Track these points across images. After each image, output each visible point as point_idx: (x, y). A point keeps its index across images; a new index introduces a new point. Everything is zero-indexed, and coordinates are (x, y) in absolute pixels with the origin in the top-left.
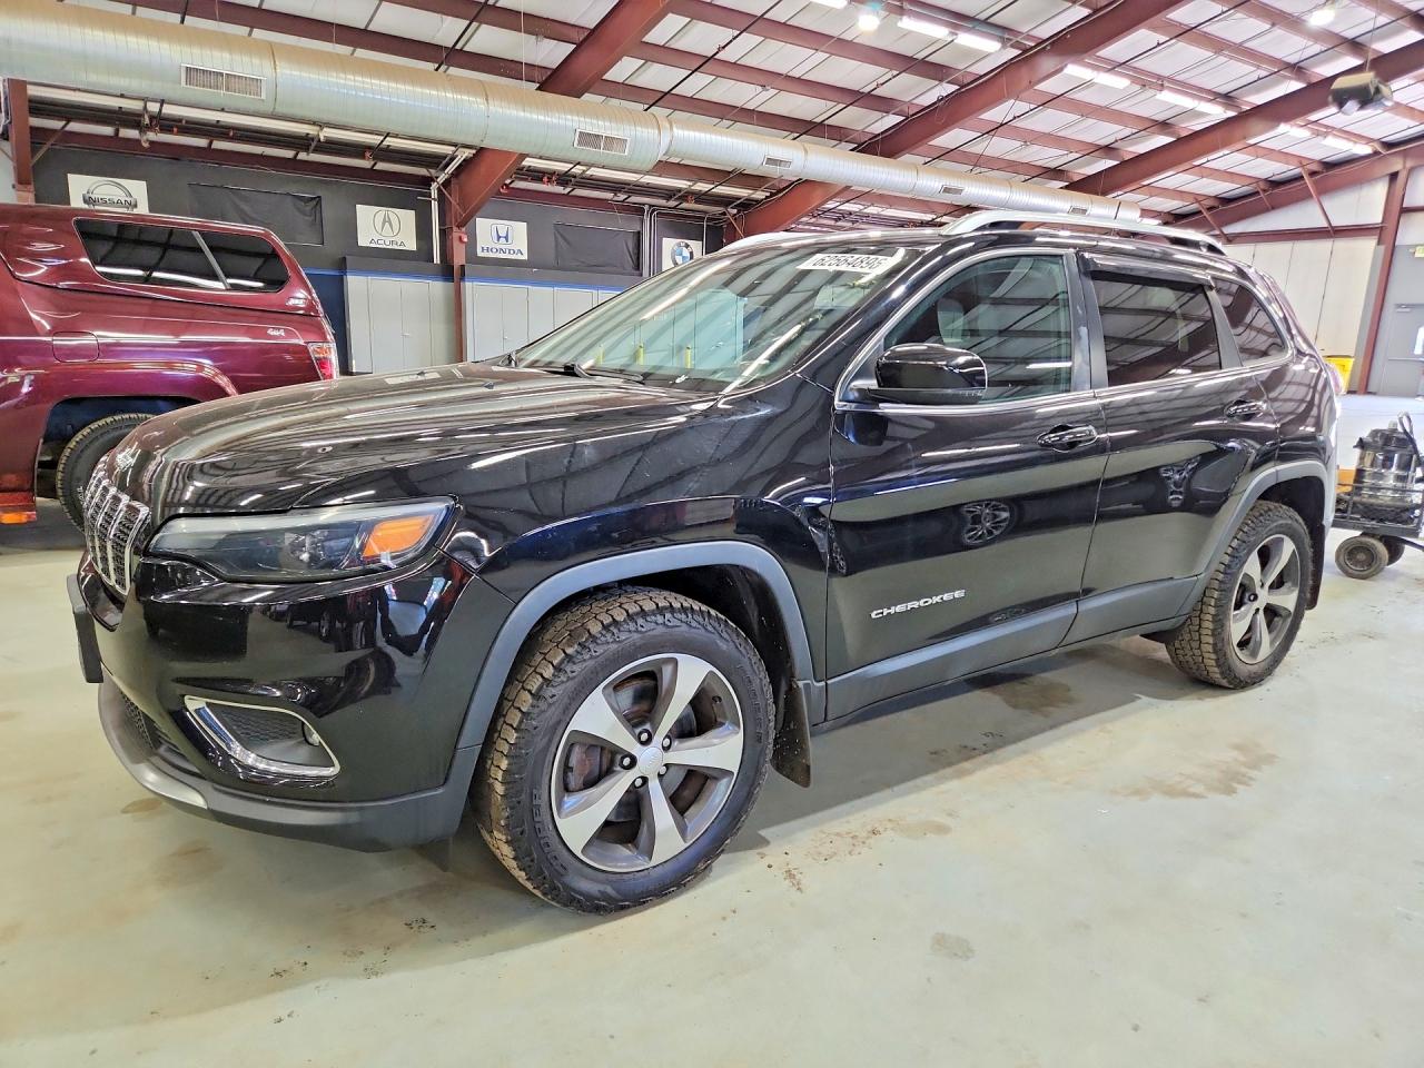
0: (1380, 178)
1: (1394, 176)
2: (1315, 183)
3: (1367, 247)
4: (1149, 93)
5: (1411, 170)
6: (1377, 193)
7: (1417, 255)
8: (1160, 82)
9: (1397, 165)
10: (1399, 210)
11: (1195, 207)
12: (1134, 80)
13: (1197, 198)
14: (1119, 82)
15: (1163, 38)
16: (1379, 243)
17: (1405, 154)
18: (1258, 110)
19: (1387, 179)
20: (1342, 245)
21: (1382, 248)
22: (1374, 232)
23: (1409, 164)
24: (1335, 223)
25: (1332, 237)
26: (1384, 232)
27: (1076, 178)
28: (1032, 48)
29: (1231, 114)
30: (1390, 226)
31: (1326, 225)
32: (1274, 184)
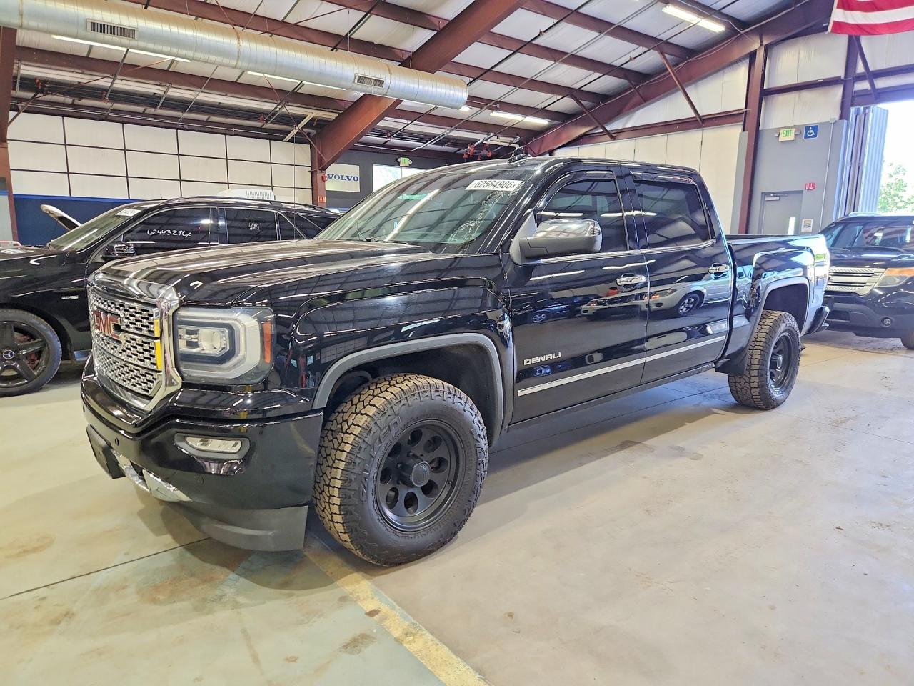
0: (740, 60)
1: (752, 56)
2: (679, 74)
3: (733, 135)
5: (768, 48)
6: (739, 75)
7: (781, 139)
9: (755, 45)
10: (762, 94)
16: (744, 131)
17: (761, 33)
19: (747, 60)
20: (711, 135)
21: (746, 133)
22: (738, 118)
23: (765, 43)
24: (703, 111)
25: (700, 127)
26: (748, 118)
30: (753, 110)
31: (693, 115)
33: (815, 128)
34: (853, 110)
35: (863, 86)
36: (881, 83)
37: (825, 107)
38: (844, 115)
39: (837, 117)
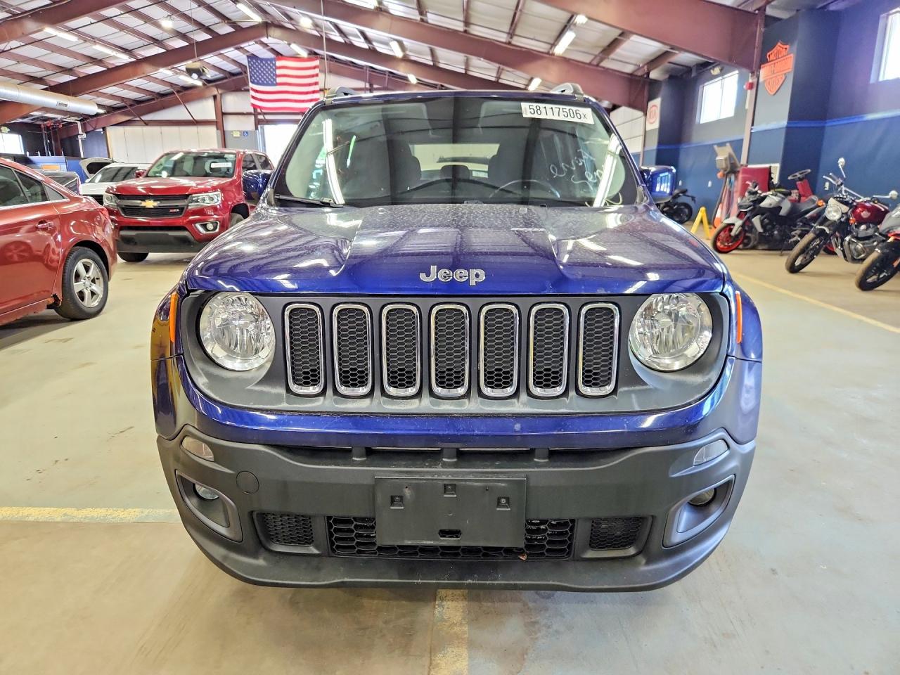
0: (209, 97)
1: (215, 97)
2: (181, 97)
3: (213, 131)
4: (87, 44)
5: (221, 94)
6: (210, 105)
7: (234, 135)
8: (94, 40)
9: (215, 91)
10: (222, 114)
11: (123, 104)
12: (80, 38)
13: (122, 99)
14: (72, 38)
15: (93, 21)
16: (217, 129)
17: (217, 87)
18: (147, 60)
19: (212, 98)
20: (202, 129)
21: (219, 131)
22: (213, 123)
23: (220, 92)
24: (197, 118)
25: (196, 125)
26: (218, 123)
27: (52, 84)
28: (19, 14)
29: (133, 60)
30: (220, 121)
31: (191, 119)
32: (161, 95)
33: (247, 133)
34: (259, 126)
35: (260, 117)
36: (268, 117)
37: (249, 124)
38: (257, 128)
39: (254, 129)
